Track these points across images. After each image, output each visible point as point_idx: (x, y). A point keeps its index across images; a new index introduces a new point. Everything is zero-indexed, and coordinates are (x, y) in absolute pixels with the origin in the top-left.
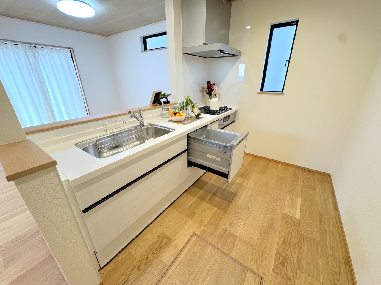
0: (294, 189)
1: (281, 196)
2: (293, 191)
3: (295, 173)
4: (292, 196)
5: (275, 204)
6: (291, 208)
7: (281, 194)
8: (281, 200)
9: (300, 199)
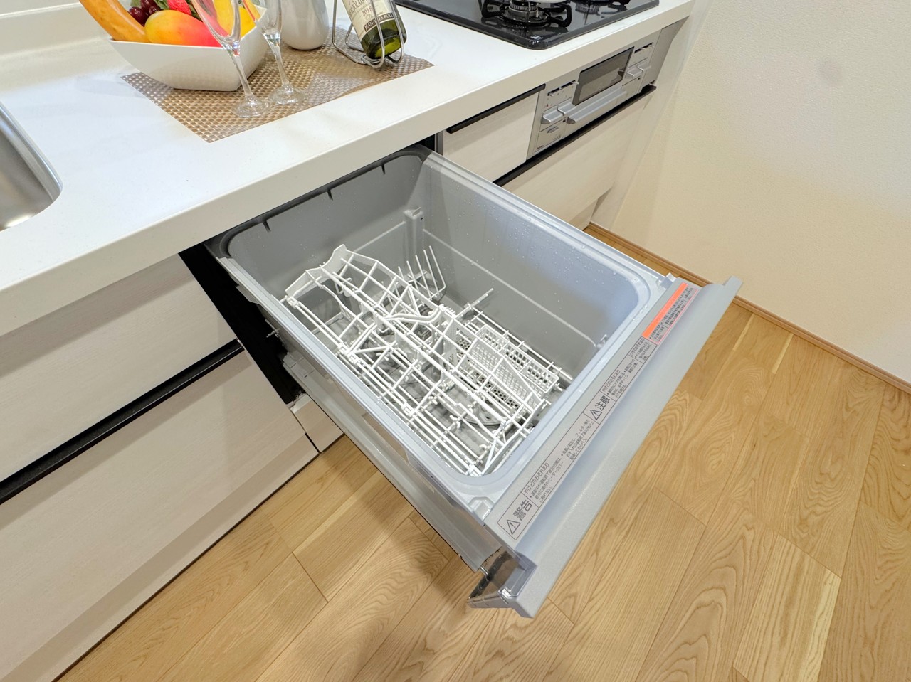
0: (819, 509)
1: (749, 544)
2: (814, 519)
3: (847, 408)
4: (803, 558)
5: (705, 598)
6: (777, 639)
7: (750, 536)
8: (741, 573)
9: (838, 580)
